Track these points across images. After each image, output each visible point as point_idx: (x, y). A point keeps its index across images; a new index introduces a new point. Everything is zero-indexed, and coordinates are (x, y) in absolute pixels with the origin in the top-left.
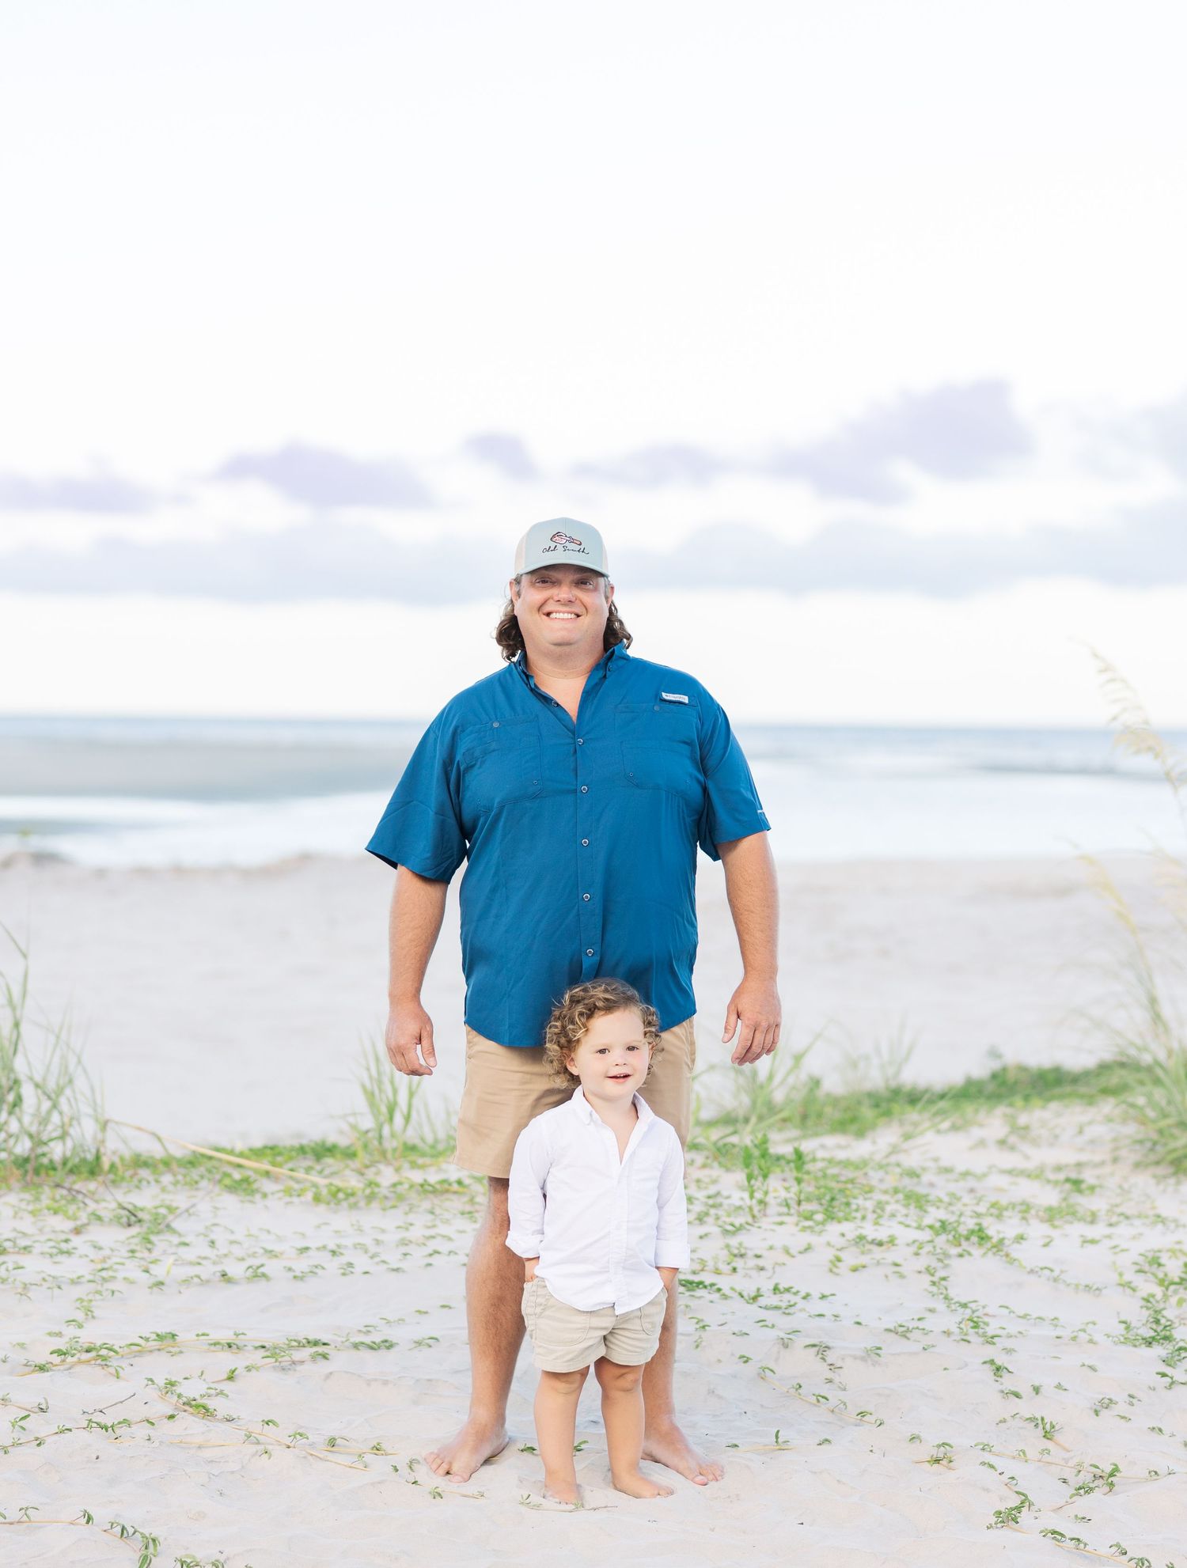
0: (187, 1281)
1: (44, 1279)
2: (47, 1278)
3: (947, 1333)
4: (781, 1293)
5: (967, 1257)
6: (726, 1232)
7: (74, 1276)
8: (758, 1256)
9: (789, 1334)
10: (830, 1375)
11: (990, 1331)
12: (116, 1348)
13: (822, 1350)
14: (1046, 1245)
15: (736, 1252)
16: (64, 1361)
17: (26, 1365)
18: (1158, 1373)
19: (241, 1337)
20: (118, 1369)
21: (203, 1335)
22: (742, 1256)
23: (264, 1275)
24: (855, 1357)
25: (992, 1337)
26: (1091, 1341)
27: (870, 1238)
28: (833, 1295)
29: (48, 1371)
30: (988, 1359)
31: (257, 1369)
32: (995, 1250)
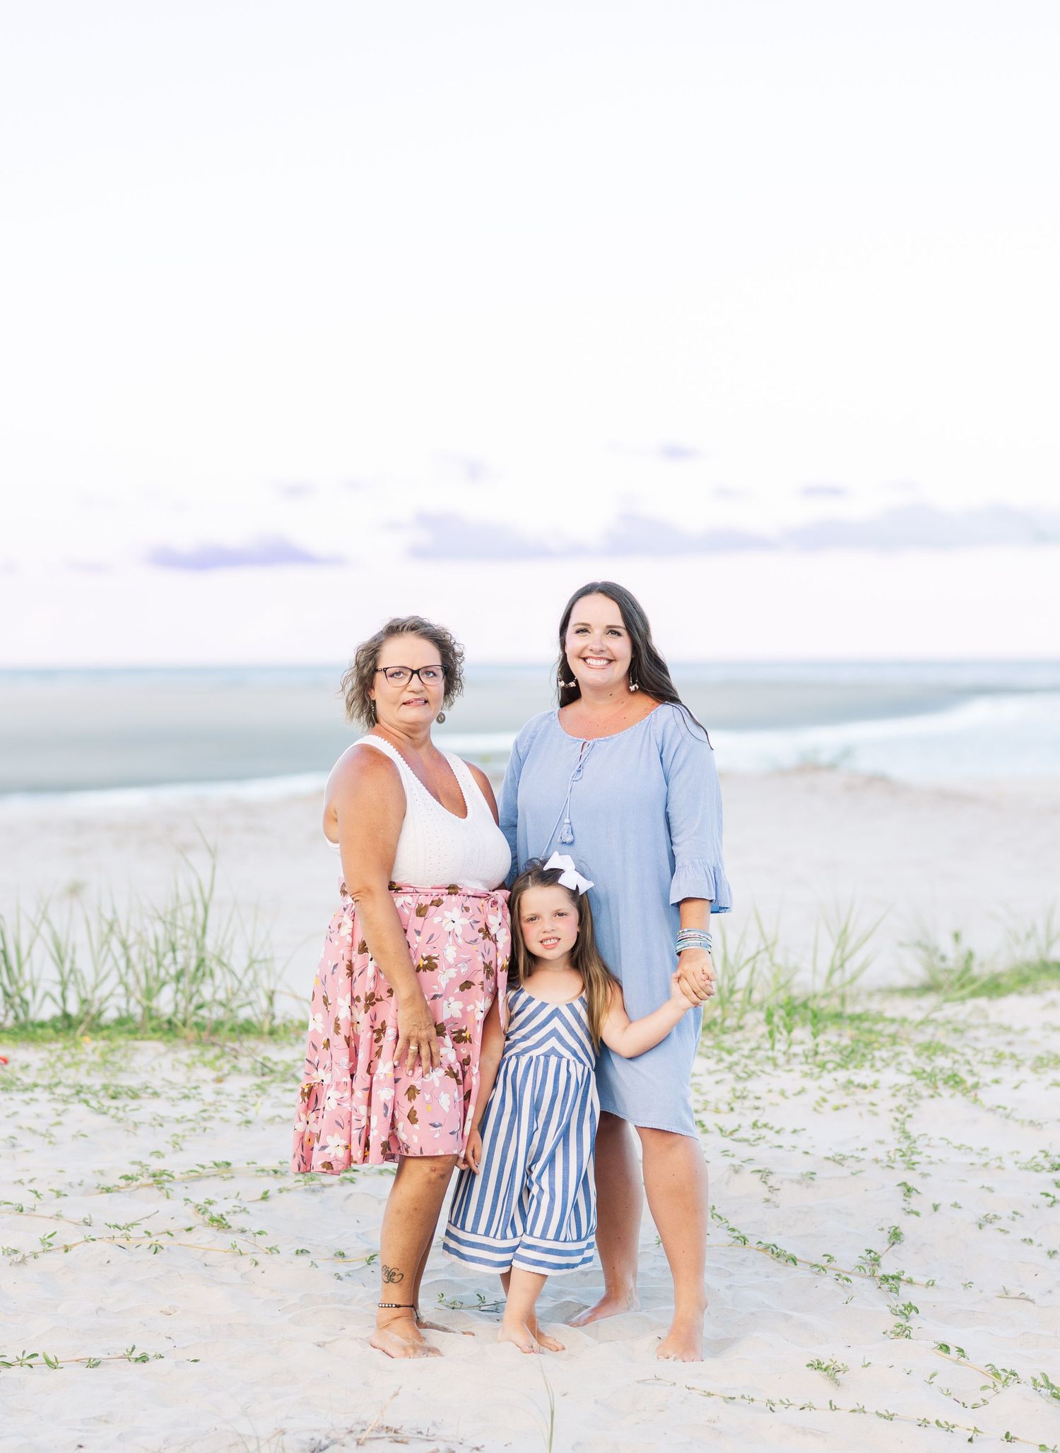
0: (272, 1120)
2: (157, 1118)
3: (876, 1161)
4: (758, 1128)
5: (937, 1098)
6: (738, 1078)
7: (178, 1116)
8: (758, 1098)
9: (743, 1162)
10: (768, 1195)
11: (915, 1158)
12: (177, 1175)
13: (765, 1174)
14: (1016, 1087)
15: (738, 1094)
18: (1042, 1194)
20: (169, 1191)
24: (792, 1181)
25: (913, 1164)
26: (999, 1167)
27: (856, 1083)
29: (112, 1192)
30: (900, 1182)
31: (289, 1190)
32: (964, 1091)
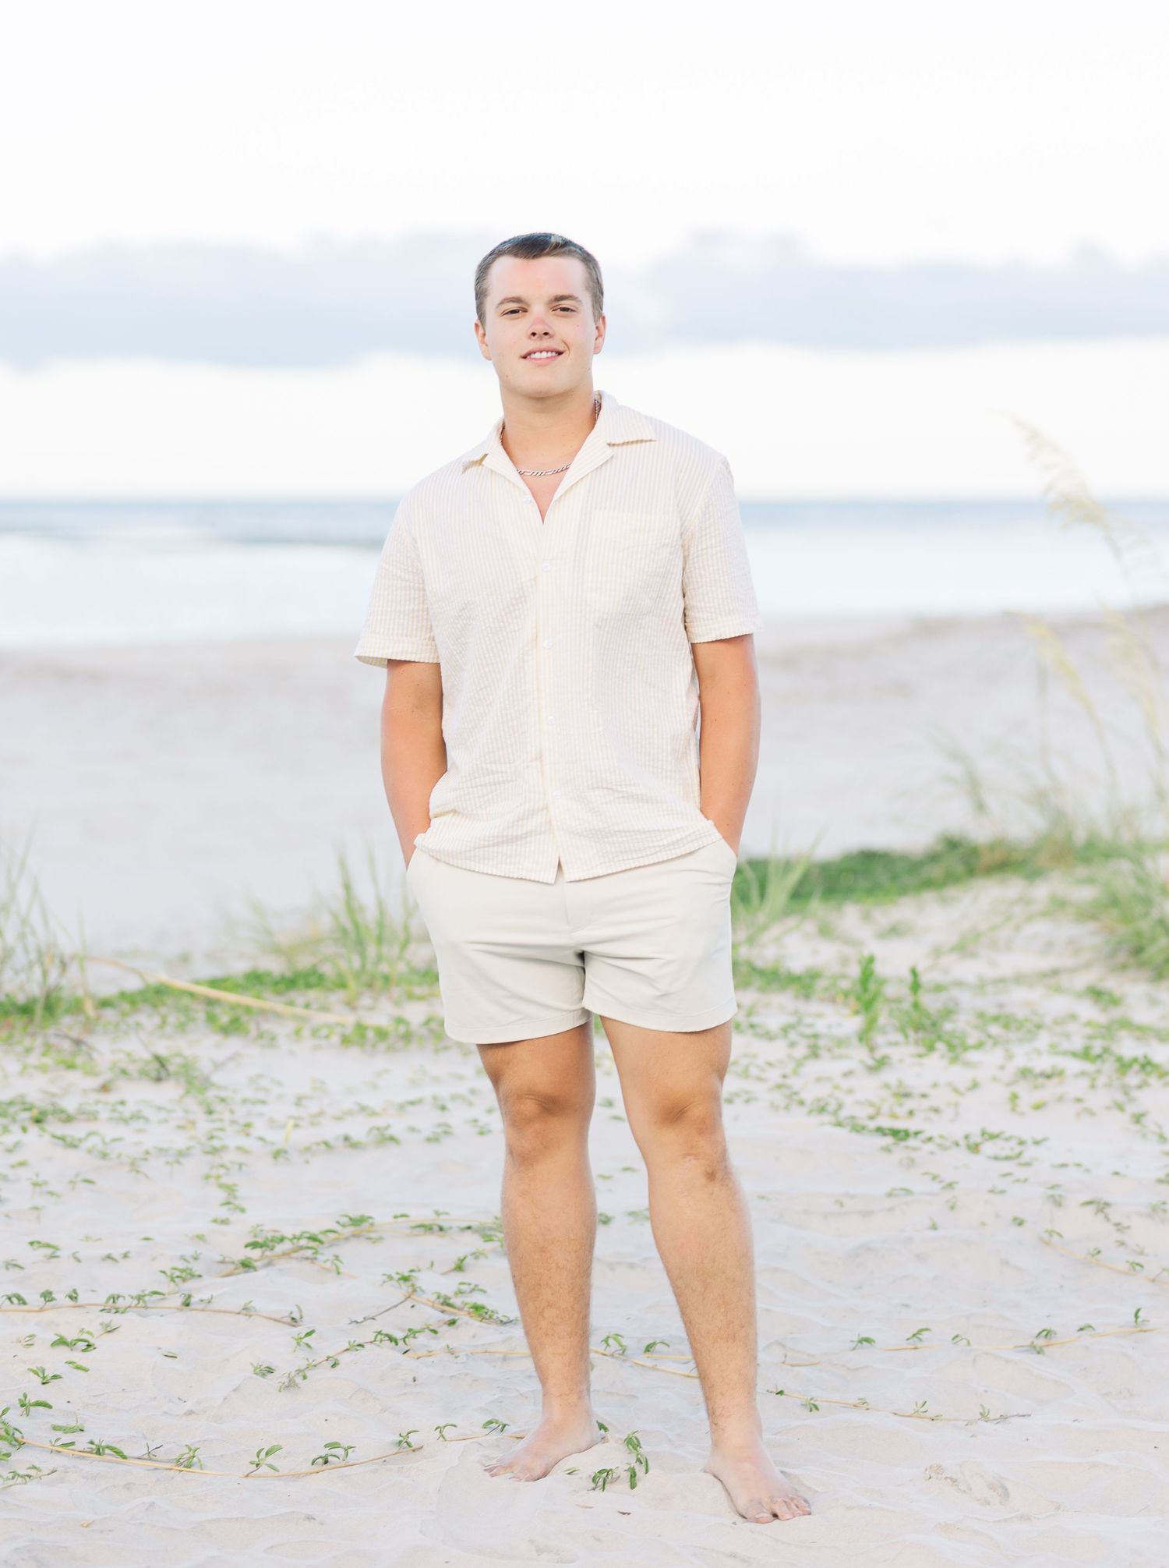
1: (147, 1153)
16: (262, 1257)
17: (223, 1262)
19: (443, 1217)
21: (402, 1216)
22: (907, 1095)
23: (392, 1139)
28: (1045, 1139)
